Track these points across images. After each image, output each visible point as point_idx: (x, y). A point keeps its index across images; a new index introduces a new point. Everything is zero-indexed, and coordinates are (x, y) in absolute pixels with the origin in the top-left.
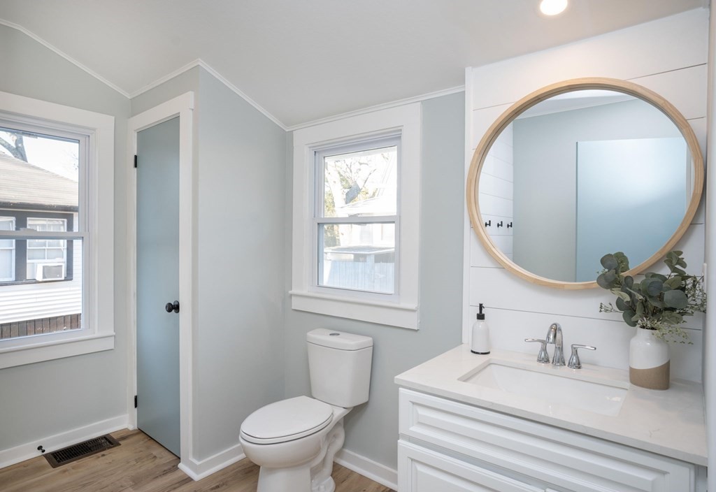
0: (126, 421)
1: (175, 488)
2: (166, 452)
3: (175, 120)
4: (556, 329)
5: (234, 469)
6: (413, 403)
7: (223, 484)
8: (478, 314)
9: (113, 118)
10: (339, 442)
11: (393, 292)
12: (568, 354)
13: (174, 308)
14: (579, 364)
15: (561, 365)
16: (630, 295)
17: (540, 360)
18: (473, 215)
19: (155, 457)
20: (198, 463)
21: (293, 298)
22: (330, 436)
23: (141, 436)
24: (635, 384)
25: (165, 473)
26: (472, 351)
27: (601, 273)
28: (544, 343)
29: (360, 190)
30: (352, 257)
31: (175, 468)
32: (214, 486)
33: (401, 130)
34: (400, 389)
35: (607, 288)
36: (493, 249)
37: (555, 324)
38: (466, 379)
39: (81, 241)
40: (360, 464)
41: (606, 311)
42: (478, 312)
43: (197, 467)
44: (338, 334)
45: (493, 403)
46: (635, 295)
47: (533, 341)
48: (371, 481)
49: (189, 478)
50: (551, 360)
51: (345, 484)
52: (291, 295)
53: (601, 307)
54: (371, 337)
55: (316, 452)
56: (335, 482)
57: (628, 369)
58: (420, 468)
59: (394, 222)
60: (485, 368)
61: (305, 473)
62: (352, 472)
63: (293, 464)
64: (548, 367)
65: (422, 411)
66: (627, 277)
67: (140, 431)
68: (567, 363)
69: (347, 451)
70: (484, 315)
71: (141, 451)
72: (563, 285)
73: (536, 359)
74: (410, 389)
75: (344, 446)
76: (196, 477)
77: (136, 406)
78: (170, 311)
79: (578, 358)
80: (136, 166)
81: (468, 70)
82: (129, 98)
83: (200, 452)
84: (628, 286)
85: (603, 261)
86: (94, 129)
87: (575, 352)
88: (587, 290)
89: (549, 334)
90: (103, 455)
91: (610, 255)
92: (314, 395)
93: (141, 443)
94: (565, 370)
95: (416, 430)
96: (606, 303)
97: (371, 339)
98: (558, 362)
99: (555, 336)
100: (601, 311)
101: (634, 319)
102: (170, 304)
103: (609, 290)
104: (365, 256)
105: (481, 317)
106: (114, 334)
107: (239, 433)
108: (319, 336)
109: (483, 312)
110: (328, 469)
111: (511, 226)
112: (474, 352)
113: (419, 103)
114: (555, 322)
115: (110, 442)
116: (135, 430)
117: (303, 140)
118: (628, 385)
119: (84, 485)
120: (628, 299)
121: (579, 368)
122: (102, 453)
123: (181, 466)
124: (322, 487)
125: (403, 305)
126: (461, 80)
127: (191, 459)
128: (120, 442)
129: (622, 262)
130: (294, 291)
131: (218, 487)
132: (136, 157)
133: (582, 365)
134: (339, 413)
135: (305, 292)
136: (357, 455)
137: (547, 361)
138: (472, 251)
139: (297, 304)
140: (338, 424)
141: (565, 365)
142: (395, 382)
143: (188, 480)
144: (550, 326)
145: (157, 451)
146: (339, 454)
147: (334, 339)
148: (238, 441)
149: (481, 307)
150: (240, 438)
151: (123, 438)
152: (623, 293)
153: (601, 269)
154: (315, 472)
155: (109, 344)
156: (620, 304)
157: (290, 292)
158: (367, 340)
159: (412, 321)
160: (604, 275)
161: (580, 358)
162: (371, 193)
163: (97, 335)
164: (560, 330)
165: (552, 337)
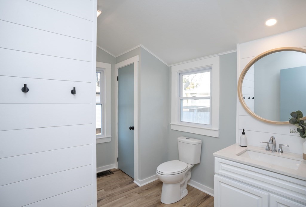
0: (114, 166)
1: (133, 189)
2: (129, 177)
3: (132, 65)
4: (273, 139)
5: (152, 184)
6: (220, 162)
7: (149, 189)
8: (242, 133)
9: (111, 64)
10: (189, 177)
11: (209, 124)
12: (278, 148)
13: (132, 128)
14: (282, 151)
15: (275, 152)
16: (302, 127)
17: (266, 150)
18: (240, 97)
19: (125, 178)
20: (141, 181)
21: (172, 125)
22: (187, 174)
23: (120, 171)
24: (305, 159)
25: (130, 183)
26: (240, 146)
27: (291, 119)
28: (268, 143)
29: (190, 83)
30: (188, 110)
31: (132, 182)
32: (146, 189)
33: (212, 66)
34: (215, 157)
35: (293, 124)
36: (248, 109)
37: (273, 137)
38: (239, 155)
39: (101, 106)
40: (196, 185)
41: (293, 132)
42: (242, 132)
43: (140, 182)
44: (189, 139)
45: (249, 163)
46: (304, 127)
47: (264, 142)
48: (201, 191)
49: (138, 186)
50: (271, 150)
51: (191, 192)
52: (171, 124)
53: (291, 131)
54: (200, 140)
55: (182, 180)
56: (188, 191)
57: (302, 154)
58: (222, 185)
59: (209, 99)
60: (245, 151)
61: (178, 186)
62: (194, 188)
63: (174, 183)
64: (270, 152)
65: (223, 165)
66: (301, 120)
67: (119, 170)
68: (277, 151)
69: (192, 180)
70: (244, 133)
71: (121, 176)
72: (276, 123)
73: (265, 149)
74: (219, 157)
75: (191, 179)
76: (140, 185)
77: (118, 161)
78: (131, 129)
79: (282, 149)
80: (118, 80)
81: (238, 45)
82: (115, 57)
83: (142, 177)
84: (301, 124)
85: (292, 114)
86: (105, 69)
87: (281, 147)
88: (285, 124)
89: (270, 140)
90: (109, 176)
91: (294, 112)
92: (180, 159)
93: (120, 173)
94: (277, 153)
95: (221, 172)
96: (293, 130)
97: (201, 141)
98: (274, 151)
99: (272, 141)
100: (291, 132)
101: (304, 135)
102: (131, 127)
103: (294, 125)
104: (193, 110)
105: (243, 133)
106: (111, 136)
107: (156, 170)
108: (182, 139)
109: (244, 132)
110: (185, 186)
111: (254, 98)
112: (241, 146)
113: (219, 56)
114: (272, 136)
115: (111, 173)
116: (118, 169)
117: (175, 70)
118: (302, 160)
119: (105, 185)
120: (301, 128)
121: (282, 153)
122: (109, 175)
123: (134, 181)
124: (184, 192)
125: (213, 129)
126: (235, 48)
127: (138, 179)
128: (114, 173)
129: (300, 114)
130: (172, 123)
131: (147, 189)
132: (118, 77)
133: (283, 152)
134: (190, 166)
135: (176, 124)
136: (195, 182)
137: (269, 150)
138: (240, 109)
139: (173, 128)
140: (189, 170)
141: (276, 152)
142: (213, 155)
143: (137, 186)
144: (270, 137)
145: (126, 176)
146: (189, 181)
147: (187, 140)
148: (156, 173)
149: (243, 130)
150: (157, 173)
151: (115, 171)
152: (299, 126)
153: (291, 117)
154: (181, 186)
155: (109, 140)
156: (298, 130)
157: (171, 123)
158: (200, 141)
159: (216, 135)
160: (292, 119)
161: (283, 150)
162: (195, 85)
163: (106, 137)
164: (275, 139)
165: (271, 142)
